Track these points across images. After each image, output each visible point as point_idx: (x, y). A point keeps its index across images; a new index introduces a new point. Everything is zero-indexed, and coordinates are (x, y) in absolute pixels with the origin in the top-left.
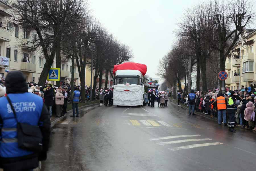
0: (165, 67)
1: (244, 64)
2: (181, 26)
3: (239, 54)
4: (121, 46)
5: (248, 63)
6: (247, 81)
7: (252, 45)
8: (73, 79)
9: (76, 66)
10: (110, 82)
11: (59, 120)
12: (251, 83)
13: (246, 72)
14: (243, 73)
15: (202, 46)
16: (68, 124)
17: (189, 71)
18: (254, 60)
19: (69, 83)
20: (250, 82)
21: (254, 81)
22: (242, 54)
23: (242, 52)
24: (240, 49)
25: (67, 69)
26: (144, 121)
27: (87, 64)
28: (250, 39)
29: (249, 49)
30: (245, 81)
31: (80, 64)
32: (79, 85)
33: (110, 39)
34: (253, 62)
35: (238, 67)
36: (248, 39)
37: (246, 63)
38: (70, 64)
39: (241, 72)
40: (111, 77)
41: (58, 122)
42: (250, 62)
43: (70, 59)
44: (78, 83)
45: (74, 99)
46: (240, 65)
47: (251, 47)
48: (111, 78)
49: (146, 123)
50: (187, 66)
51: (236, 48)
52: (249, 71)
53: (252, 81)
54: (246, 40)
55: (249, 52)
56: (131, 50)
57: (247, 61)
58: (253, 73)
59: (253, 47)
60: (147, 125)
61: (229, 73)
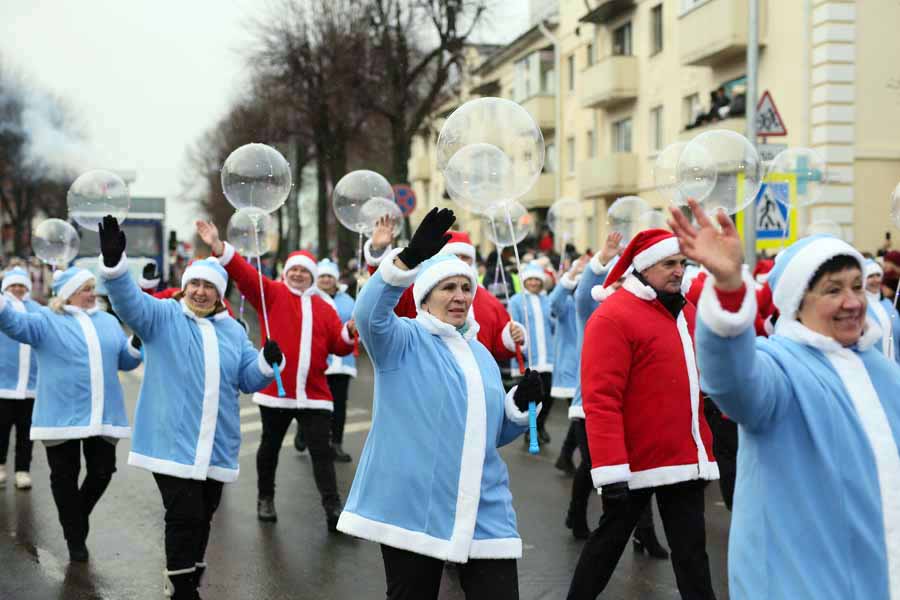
28: (490, 79)
54: (478, 81)
61: (427, 191)
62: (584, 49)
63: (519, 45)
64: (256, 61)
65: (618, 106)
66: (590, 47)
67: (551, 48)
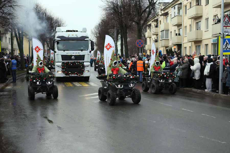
0: (96, 36)
1: (162, 32)
2: (105, 2)
3: (157, 23)
4: (55, 18)
5: (164, 31)
6: (164, 47)
7: (167, 16)
8: (13, 50)
9: (14, 38)
10: (47, 51)
11: (3, 86)
12: (167, 49)
13: (163, 39)
14: (161, 40)
15: (123, 19)
16: (11, 88)
17: (115, 40)
18: (169, 29)
19: (8, 53)
20: (166, 47)
21: (169, 46)
22: (160, 23)
23: (160, 22)
24: (158, 19)
25: (6, 41)
26: (76, 83)
27: (25, 36)
28: (166, 11)
29: (165, 20)
30: (163, 47)
31: (18, 36)
32: (18, 55)
33: (44, 13)
34: (168, 30)
35: (157, 35)
36: (164, 11)
37: (163, 31)
38: (8, 36)
39: (160, 39)
40: (47, 46)
41: (3, 87)
42: (166, 30)
43: (9, 32)
44: (17, 53)
45: (12, 67)
46: (159, 33)
47: (166, 18)
48: (47, 48)
49: (78, 84)
50: (113, 35)
51: (155, 19)
52: (165, 38)
53: (168, 47)
54: (163, 12)
55: (165, 22)
56: (64, 22)
57: (163, 30)
58: (169, 39)
59: (168, 17)
60: (78, 86)
61: (150, 40)
62: (189, 4)
63: (173, 3)
64: (106, 9)
65: (197, 18)
66: (191, 3)
67: (181, 4)
